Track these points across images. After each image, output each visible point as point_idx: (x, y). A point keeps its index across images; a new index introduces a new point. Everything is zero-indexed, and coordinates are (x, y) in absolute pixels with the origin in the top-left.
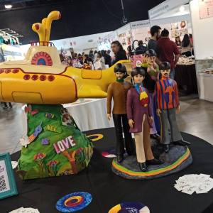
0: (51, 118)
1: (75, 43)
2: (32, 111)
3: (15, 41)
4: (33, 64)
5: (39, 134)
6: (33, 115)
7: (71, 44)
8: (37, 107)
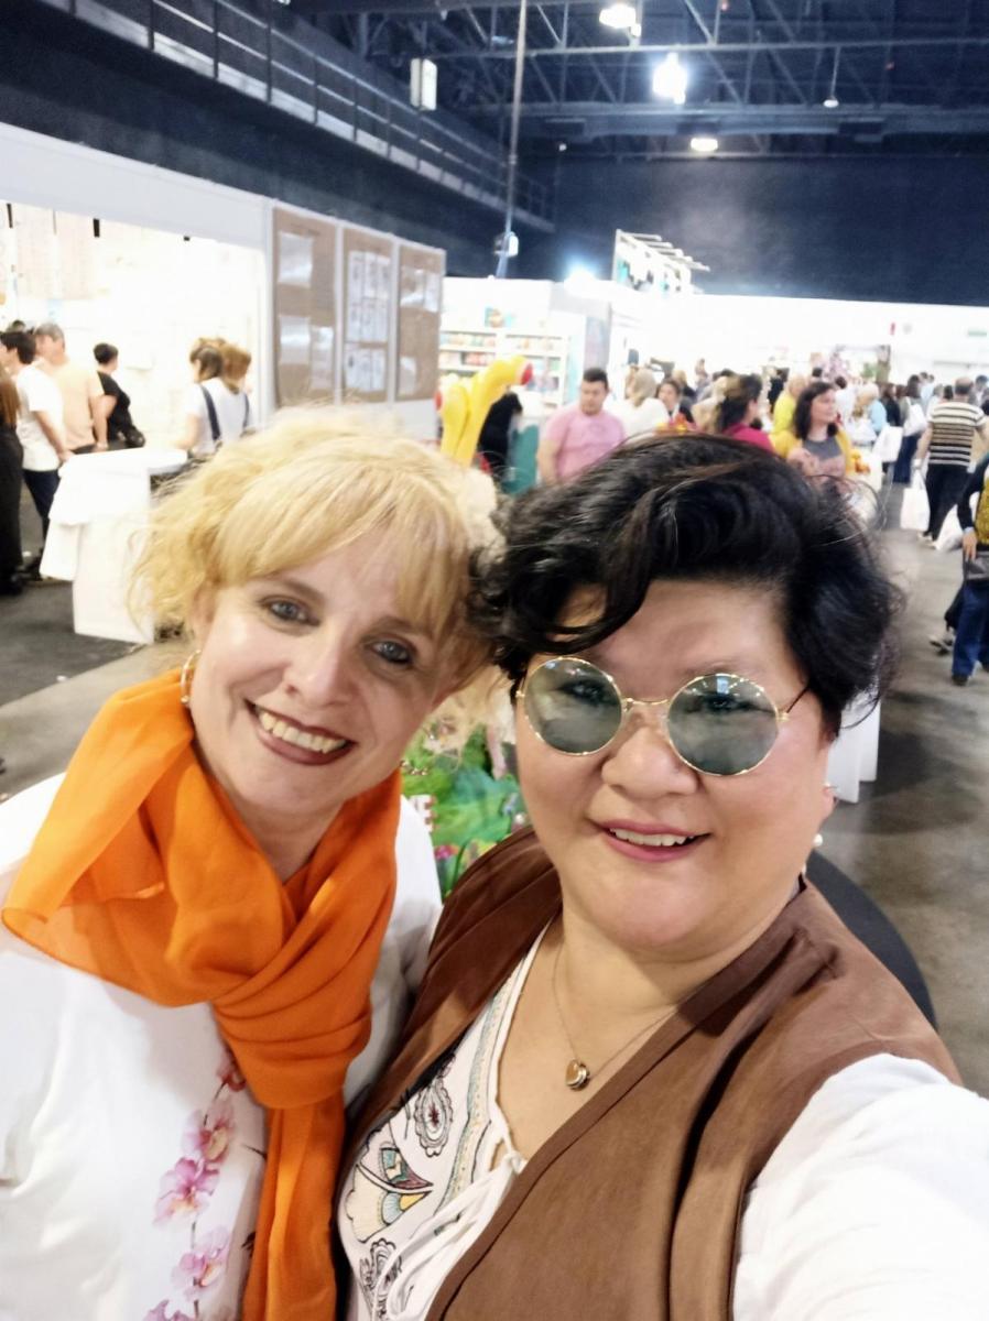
1: (907, 329)
3: (673, 282)
7: (893, 327)
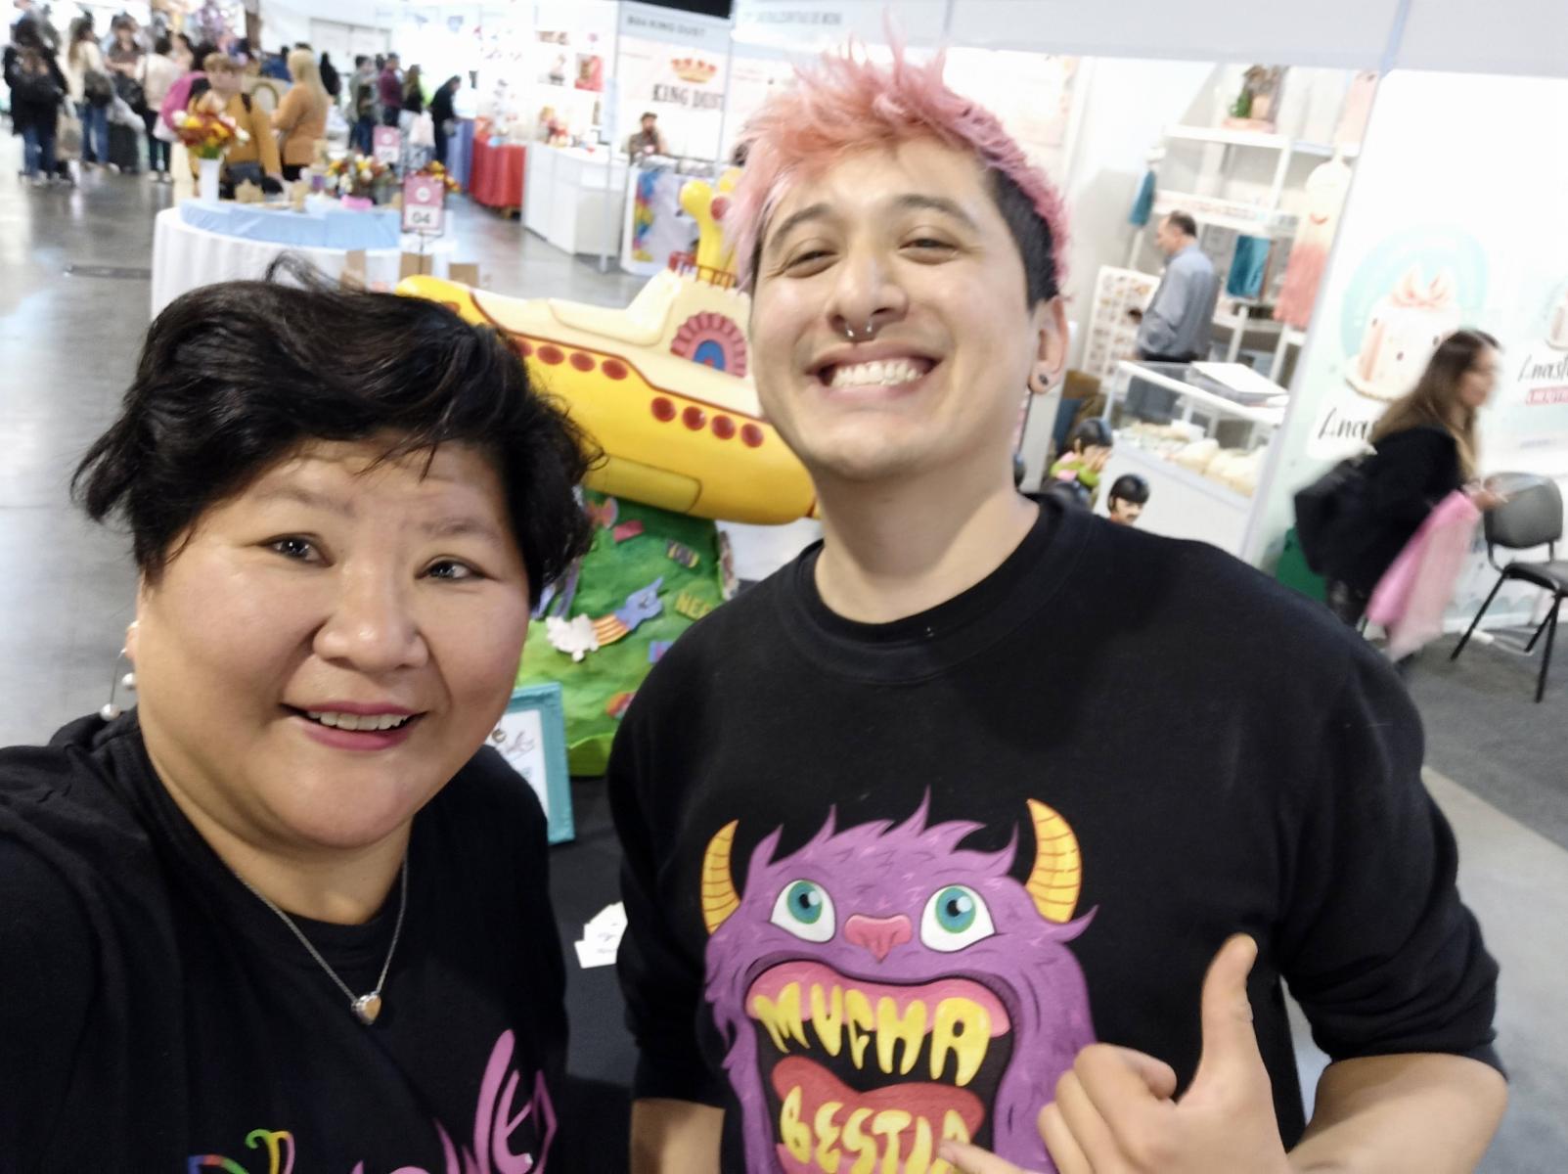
0: (684, 566)
2: (619, 523)
4: (675, 351)
5: (644, 621)
6: (620, 543)
8: (638, 514)
